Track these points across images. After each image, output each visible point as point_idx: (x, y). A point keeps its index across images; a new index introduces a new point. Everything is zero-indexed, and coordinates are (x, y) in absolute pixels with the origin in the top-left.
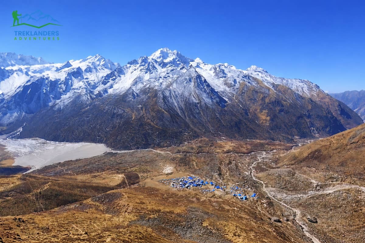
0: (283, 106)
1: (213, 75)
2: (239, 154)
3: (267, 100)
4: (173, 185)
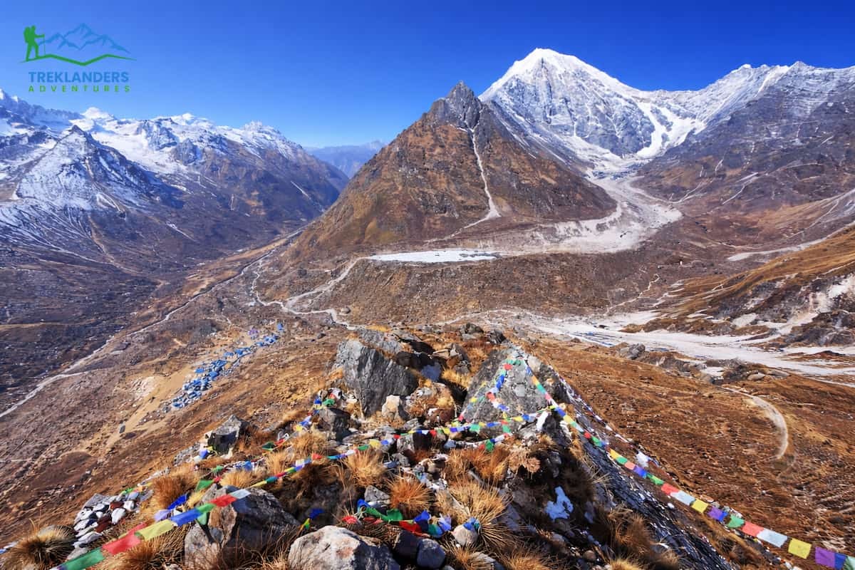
0: (276, 181)
1: (145, 143)
2: (228, 282)
3: (254, 177)
4: (177, 406)
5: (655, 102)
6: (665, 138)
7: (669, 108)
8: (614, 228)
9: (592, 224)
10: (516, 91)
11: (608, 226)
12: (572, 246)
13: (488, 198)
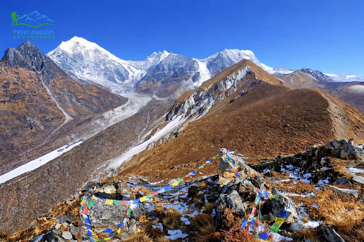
5: (128, 65)
6: (133, 76)
7: (133, 66)
8: (129, 107)
9: (119, 108)
10: (62, 57)
11: (126, 107)
12: (115, 121)
13: (62, 111)
